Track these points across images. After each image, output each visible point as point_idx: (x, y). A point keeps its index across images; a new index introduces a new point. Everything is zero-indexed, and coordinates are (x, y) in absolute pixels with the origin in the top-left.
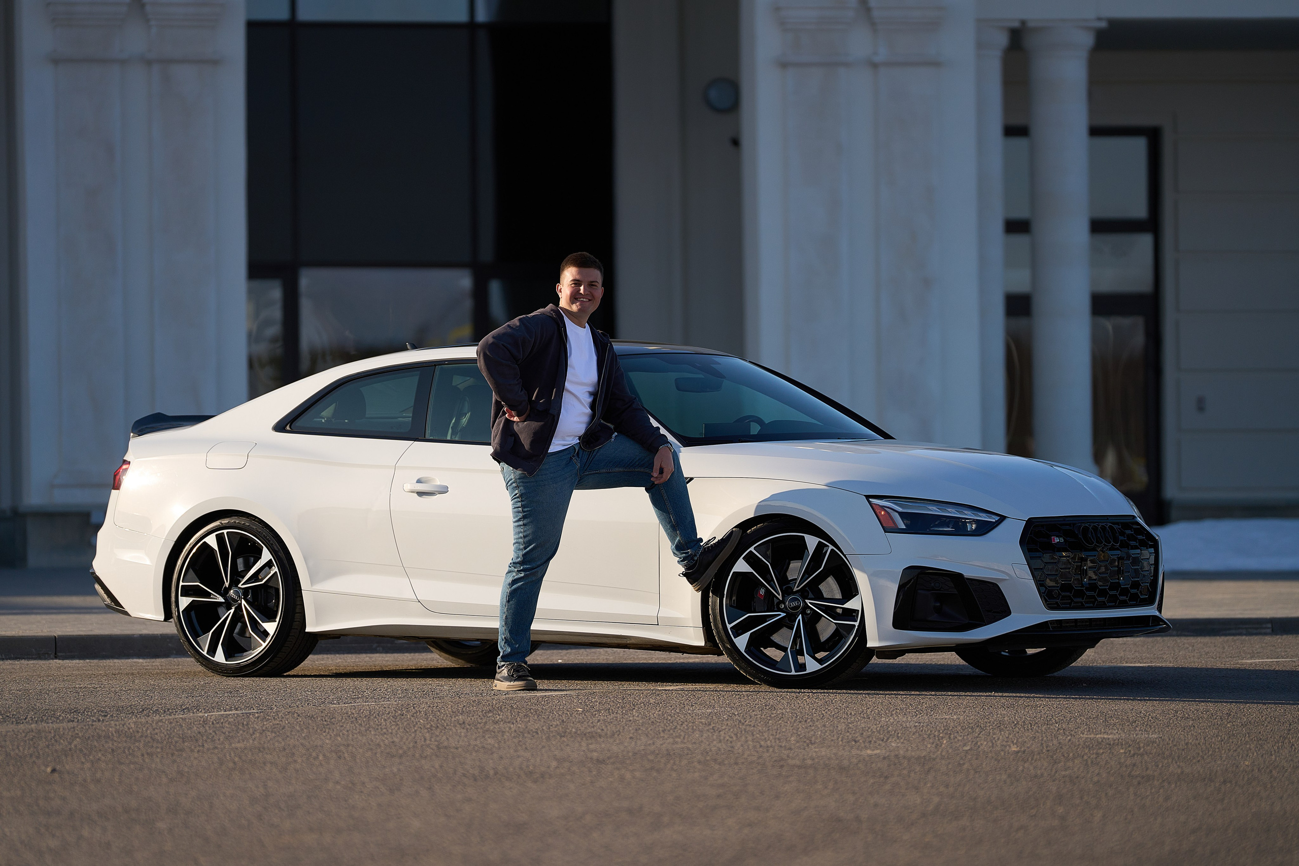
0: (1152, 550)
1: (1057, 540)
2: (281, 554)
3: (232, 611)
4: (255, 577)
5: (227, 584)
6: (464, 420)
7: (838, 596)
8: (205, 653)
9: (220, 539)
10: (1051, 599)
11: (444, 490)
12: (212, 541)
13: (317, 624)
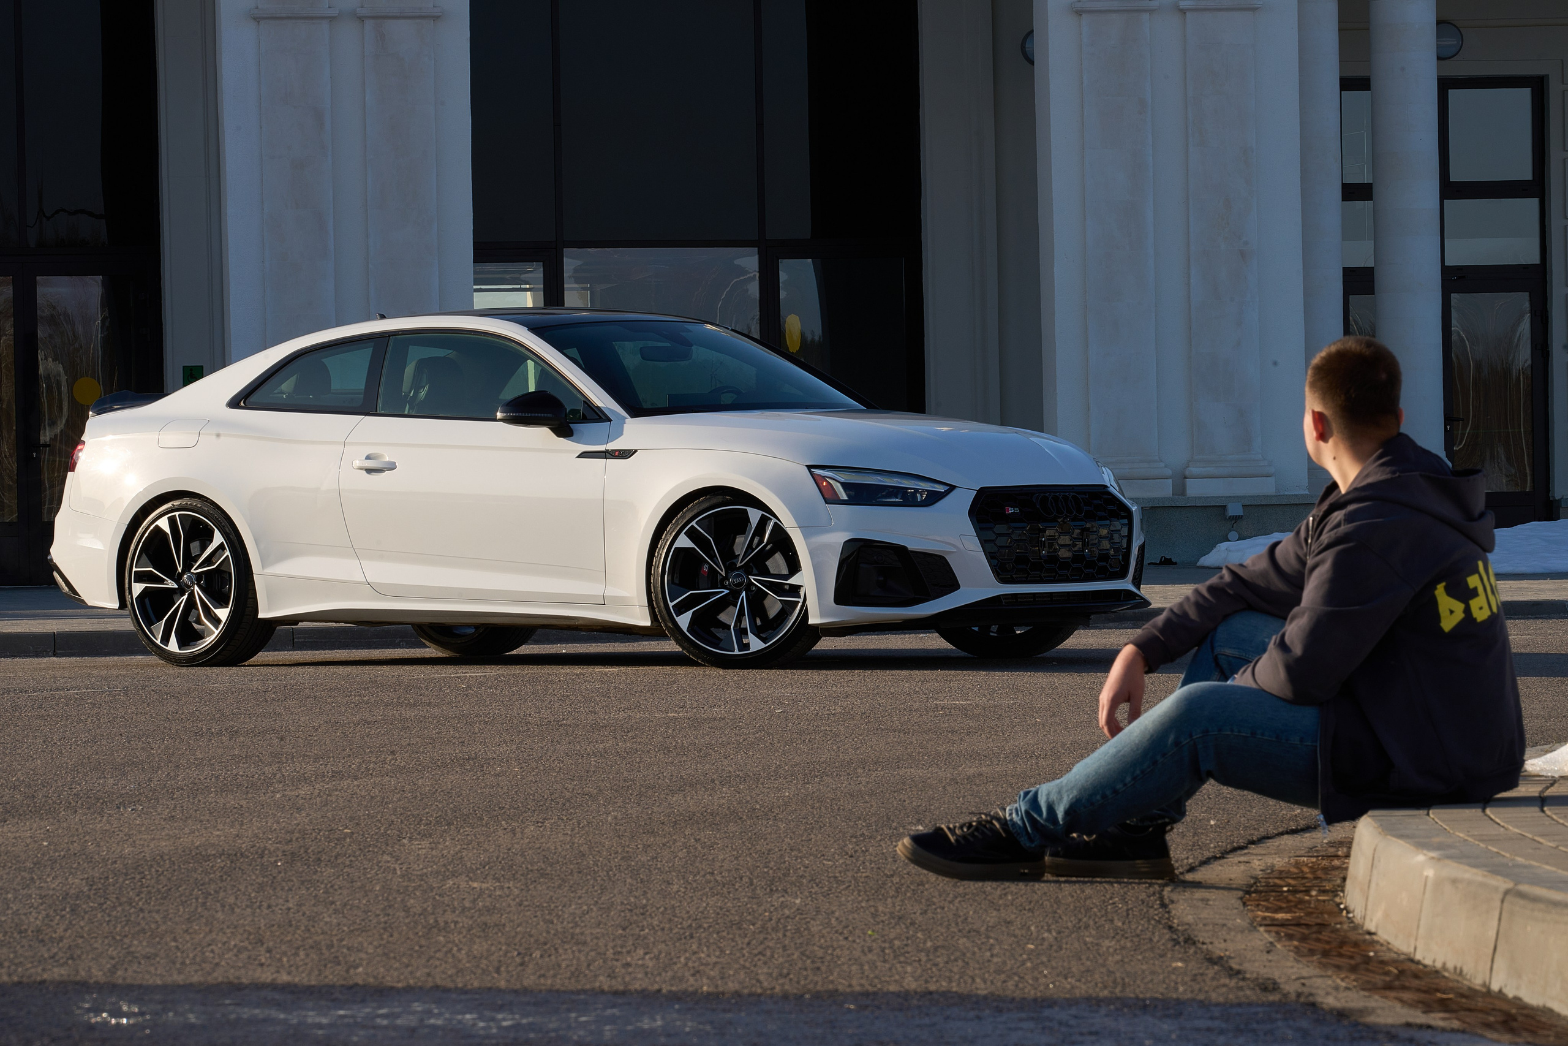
0: (1126, 521)
1: (1011, 510)
2: (233, 536)
3: (185, 597)
4: (209, 561)
5: (180, 570)
6: (423, 394)
7: (785, 571)
8: (158, 642)
9: (172, 521)
10: (1002, 573)
11: (392, 467)
12: (164, 524)
13: (270, 610)
